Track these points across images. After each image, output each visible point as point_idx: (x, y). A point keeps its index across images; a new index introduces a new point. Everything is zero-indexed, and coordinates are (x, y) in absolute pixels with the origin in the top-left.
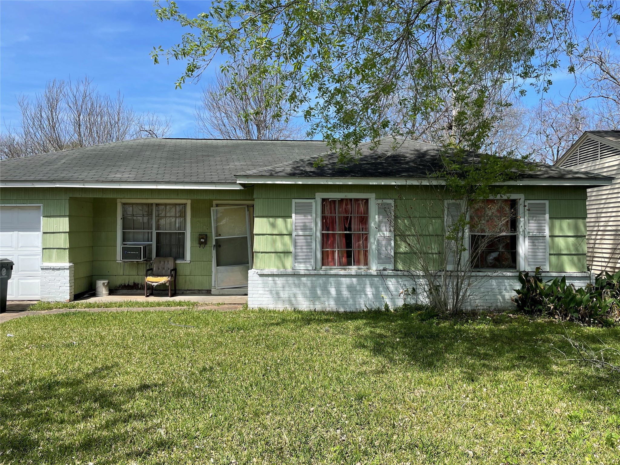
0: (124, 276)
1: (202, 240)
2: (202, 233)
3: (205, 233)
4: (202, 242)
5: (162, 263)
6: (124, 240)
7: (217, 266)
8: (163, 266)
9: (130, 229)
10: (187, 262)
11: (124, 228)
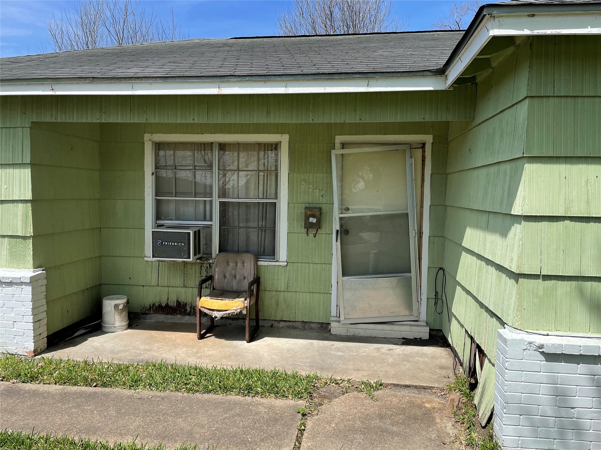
0: (159, 288)
1: (313, 220)
2: (311, 206)
3: (317, 206)
4: (312, 223)
5: (232, 265)
6: (158, 215)
7: (344, 275)
8: (233, 272)
9: (169, 194)
10: (281, 264)
11: (158, 192)
